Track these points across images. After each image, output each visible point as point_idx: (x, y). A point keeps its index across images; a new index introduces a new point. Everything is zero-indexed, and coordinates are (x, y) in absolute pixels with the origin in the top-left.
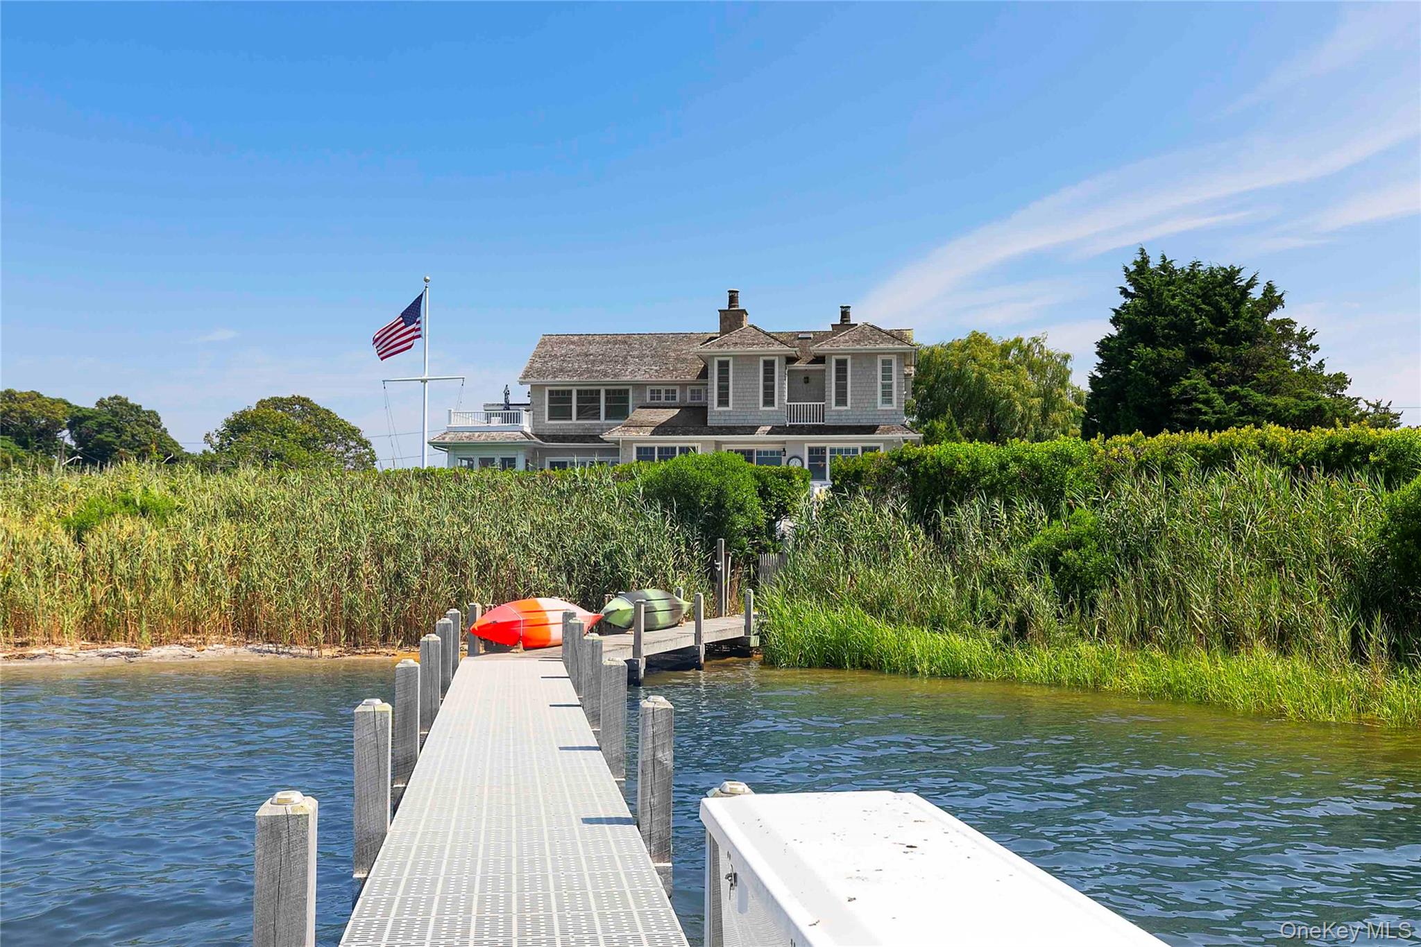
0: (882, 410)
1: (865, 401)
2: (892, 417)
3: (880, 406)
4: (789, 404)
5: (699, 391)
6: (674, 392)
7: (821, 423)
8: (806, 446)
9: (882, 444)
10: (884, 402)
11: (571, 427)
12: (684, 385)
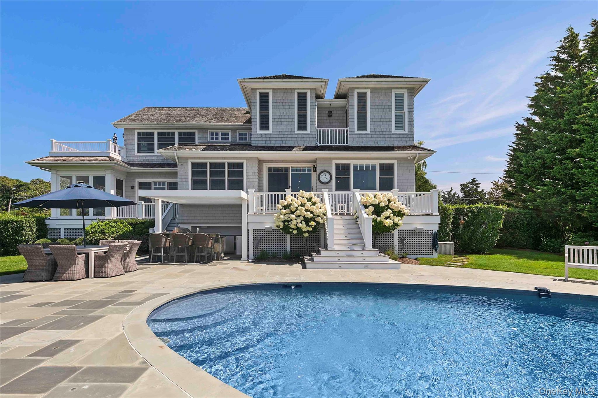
0: (396, 134)
1: (382, 126)
2: (404, 139)
3: (394, 131)
4: (319, 129)
5: (245, 134)
6: (227, 134)
7: (346, 145)
8: (334, 162)
9: (396, 161)
10: (397, 128)
11: (153, 158)
12: (234, 130)
